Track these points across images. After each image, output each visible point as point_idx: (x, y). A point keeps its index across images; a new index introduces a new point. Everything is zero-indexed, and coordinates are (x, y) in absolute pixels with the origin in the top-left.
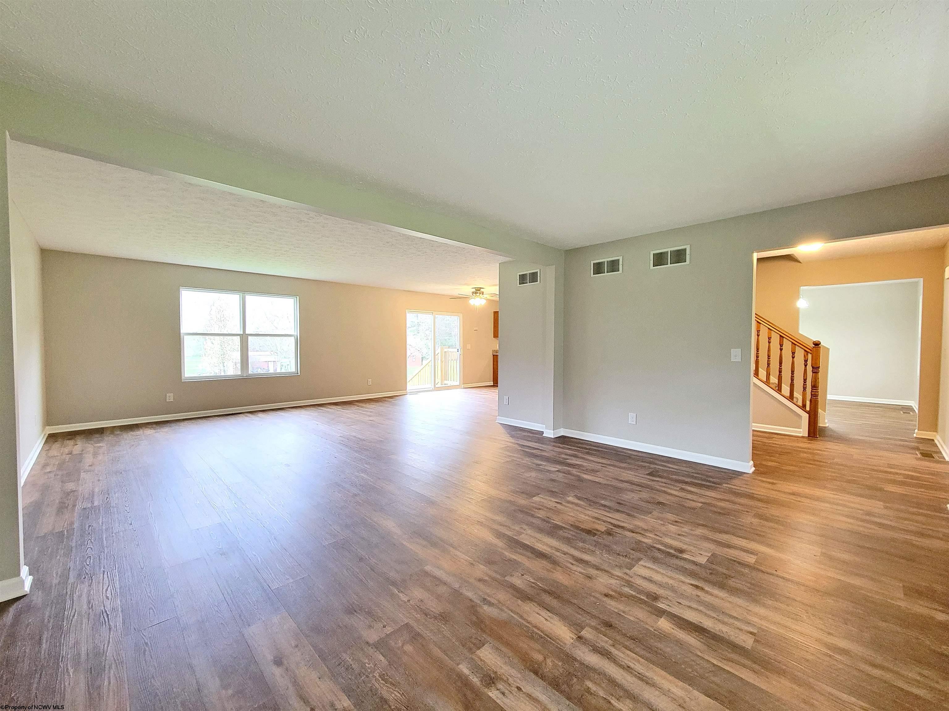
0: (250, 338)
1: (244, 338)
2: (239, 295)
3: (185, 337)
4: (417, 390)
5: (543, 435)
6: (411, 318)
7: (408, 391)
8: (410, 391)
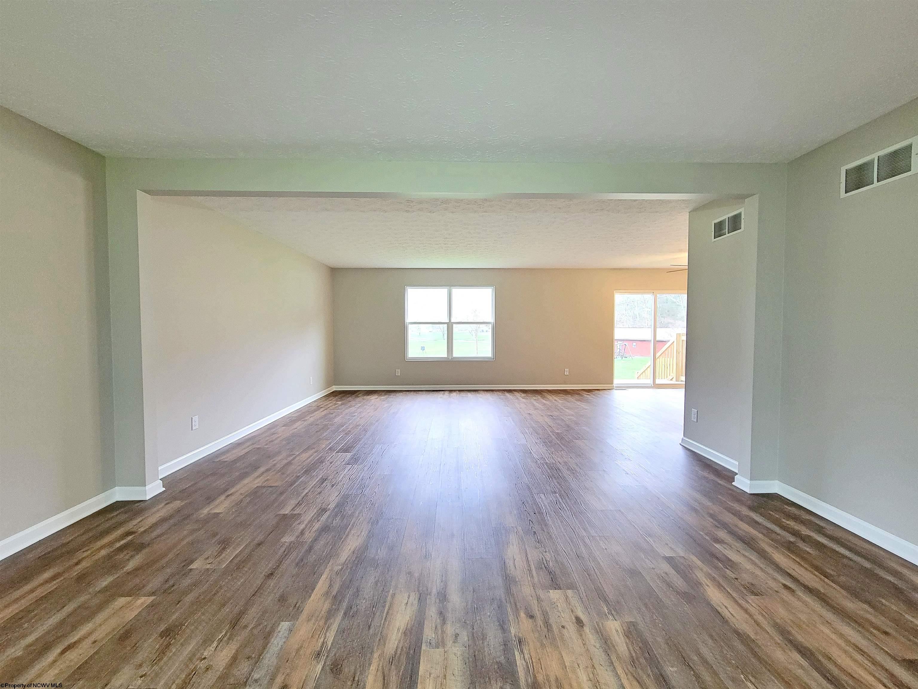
0: (454, 325)
1: (450, 326)
2: (447, 289)
3: (409, 325)
4: (626, 385)
5: (733, 483)
6: (620, 298)
7: (615, 385)
8: (617, 385)
